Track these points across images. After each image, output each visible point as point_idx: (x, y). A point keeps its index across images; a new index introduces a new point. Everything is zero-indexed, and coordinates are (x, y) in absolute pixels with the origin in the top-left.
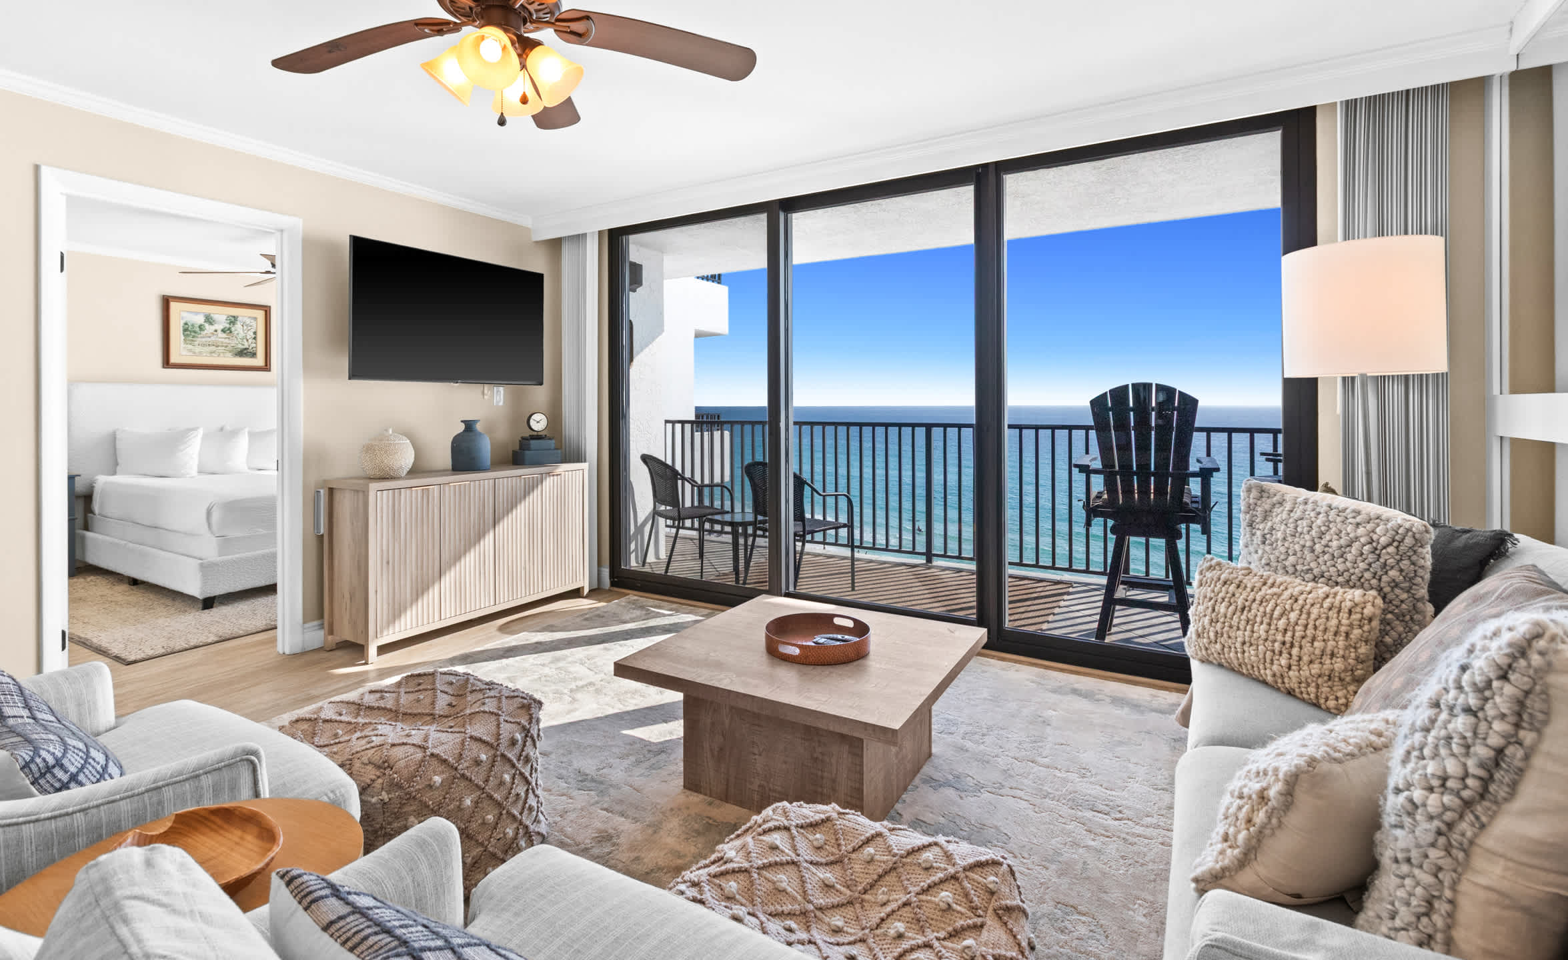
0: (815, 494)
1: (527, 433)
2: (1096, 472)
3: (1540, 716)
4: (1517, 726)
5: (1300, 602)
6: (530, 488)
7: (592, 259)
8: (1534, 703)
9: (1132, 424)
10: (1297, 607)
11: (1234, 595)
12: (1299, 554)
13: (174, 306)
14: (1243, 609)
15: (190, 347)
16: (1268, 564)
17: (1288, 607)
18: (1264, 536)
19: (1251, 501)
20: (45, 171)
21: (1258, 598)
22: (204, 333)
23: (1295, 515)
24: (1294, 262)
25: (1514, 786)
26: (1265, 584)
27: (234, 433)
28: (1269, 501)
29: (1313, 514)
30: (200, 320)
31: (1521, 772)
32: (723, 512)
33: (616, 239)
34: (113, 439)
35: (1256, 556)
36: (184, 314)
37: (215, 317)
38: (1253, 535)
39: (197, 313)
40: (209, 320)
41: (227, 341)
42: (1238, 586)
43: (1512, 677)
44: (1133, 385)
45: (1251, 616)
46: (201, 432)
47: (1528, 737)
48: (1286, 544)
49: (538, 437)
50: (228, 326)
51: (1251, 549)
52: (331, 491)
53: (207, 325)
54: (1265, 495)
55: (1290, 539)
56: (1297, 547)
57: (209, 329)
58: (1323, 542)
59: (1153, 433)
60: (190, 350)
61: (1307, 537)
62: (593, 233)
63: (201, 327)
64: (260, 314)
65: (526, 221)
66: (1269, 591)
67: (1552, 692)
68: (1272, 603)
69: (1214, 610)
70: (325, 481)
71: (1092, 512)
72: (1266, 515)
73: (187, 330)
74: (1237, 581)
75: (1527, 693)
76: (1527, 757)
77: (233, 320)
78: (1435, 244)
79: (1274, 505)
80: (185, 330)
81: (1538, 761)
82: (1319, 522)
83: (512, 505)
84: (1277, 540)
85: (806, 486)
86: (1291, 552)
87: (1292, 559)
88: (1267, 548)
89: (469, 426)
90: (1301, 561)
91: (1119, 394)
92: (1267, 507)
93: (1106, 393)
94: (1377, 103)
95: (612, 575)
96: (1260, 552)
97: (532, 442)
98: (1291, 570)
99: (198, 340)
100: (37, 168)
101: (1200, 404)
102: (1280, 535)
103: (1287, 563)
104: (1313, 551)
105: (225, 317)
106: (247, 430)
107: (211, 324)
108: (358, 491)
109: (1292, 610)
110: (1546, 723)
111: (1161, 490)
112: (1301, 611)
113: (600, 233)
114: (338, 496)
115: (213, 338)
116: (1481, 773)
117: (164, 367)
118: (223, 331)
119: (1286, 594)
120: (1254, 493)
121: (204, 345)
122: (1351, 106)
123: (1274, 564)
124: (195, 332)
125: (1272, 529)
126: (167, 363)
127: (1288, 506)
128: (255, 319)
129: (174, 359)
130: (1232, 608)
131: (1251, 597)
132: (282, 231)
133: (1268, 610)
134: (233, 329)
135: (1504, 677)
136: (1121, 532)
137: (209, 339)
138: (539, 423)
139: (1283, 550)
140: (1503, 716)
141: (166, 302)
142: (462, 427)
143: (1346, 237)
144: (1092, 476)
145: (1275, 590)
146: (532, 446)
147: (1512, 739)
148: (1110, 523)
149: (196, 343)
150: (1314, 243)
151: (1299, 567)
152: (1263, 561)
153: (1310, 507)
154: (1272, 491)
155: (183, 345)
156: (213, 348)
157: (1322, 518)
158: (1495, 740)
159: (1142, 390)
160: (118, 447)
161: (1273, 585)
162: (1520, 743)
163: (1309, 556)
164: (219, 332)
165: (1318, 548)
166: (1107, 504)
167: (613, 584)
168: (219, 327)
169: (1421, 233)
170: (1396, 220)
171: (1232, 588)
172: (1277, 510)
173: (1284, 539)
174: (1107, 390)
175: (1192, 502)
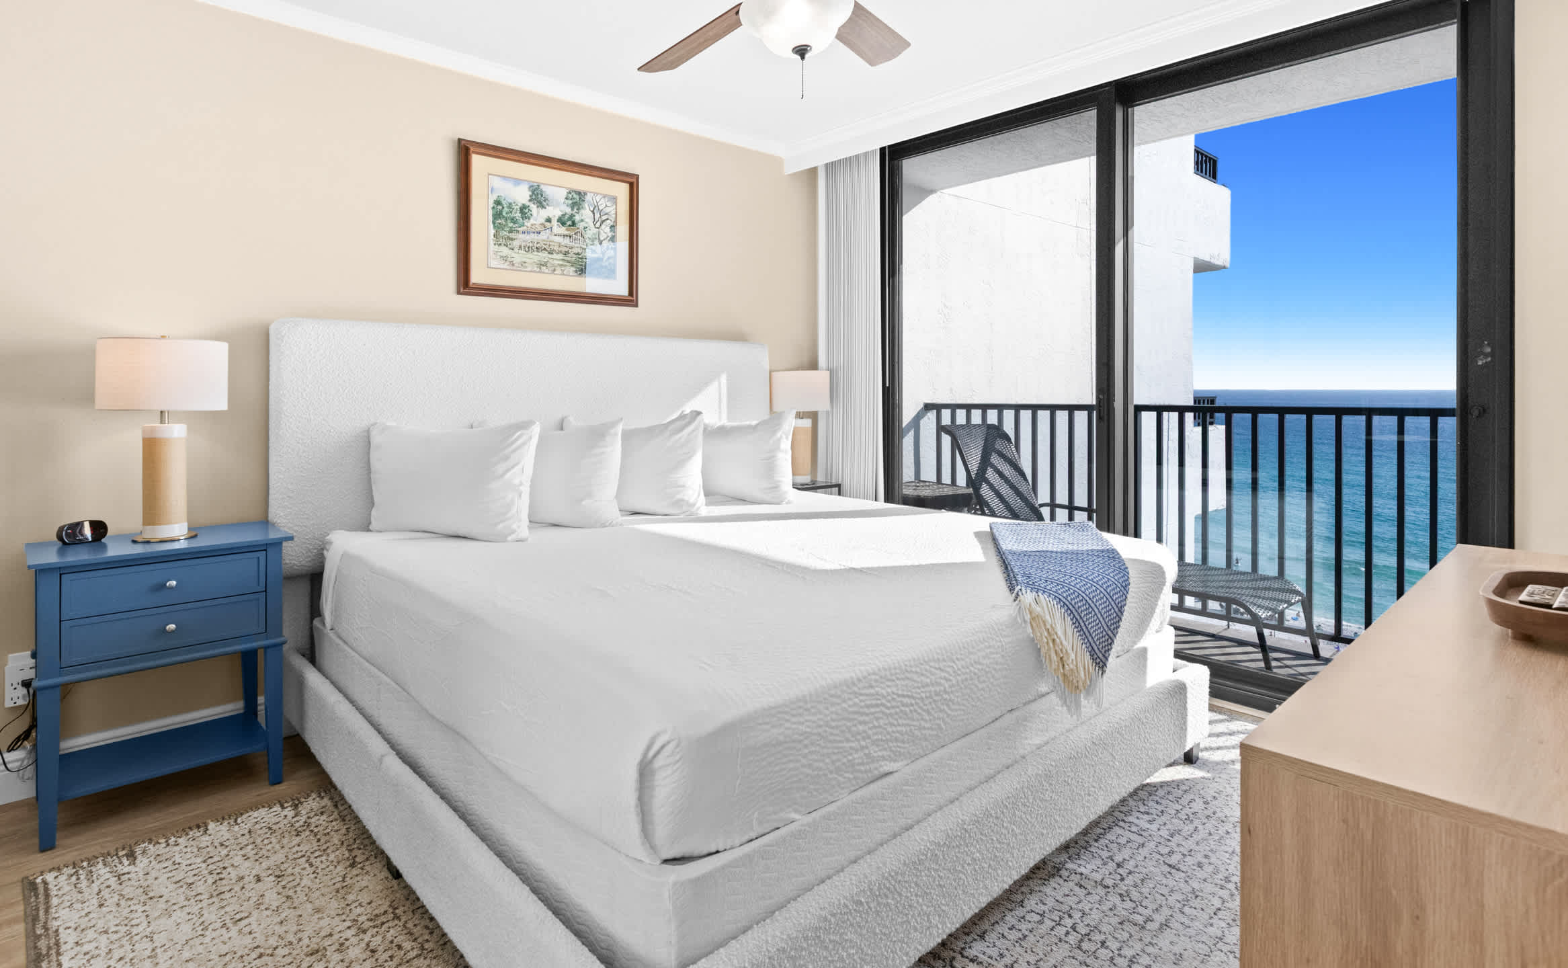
13: (478, 162)
15: (505, 251)
22: (528, 223)
27: (598, 434)
30: (521, 195)
34: (366, 442)
36: (496, 182)
37: (548, 190)
39: (517, 182)
40: (538, 197)
41: (567, 241)
46: (536, 430)
50: (568, 210)
53: (533, 207)
57: (538, 215)
60: (504, 258)
63: (524, 210)
64: (622, 190)
73: (500, 212)
77: (577, 199)
80: (497, 215)
99: (521, 239)
105: (564, 193)
106: (620, 428)
107: (541, 205)
115: (544, 236)
117: (459, 293)
118: (562, 221)
121: (529, 249)
124: (513, 220)
126: (465, 284)
128: (614, 200)
129: (476, 277)
134: (577, 218)
137: (534, 237)
141: (464, 151)
149: (516, 243)
155: (493, 248)
156: (543, 256)
160: (375, 464)
164: (555, 222)
168: (554, 212)
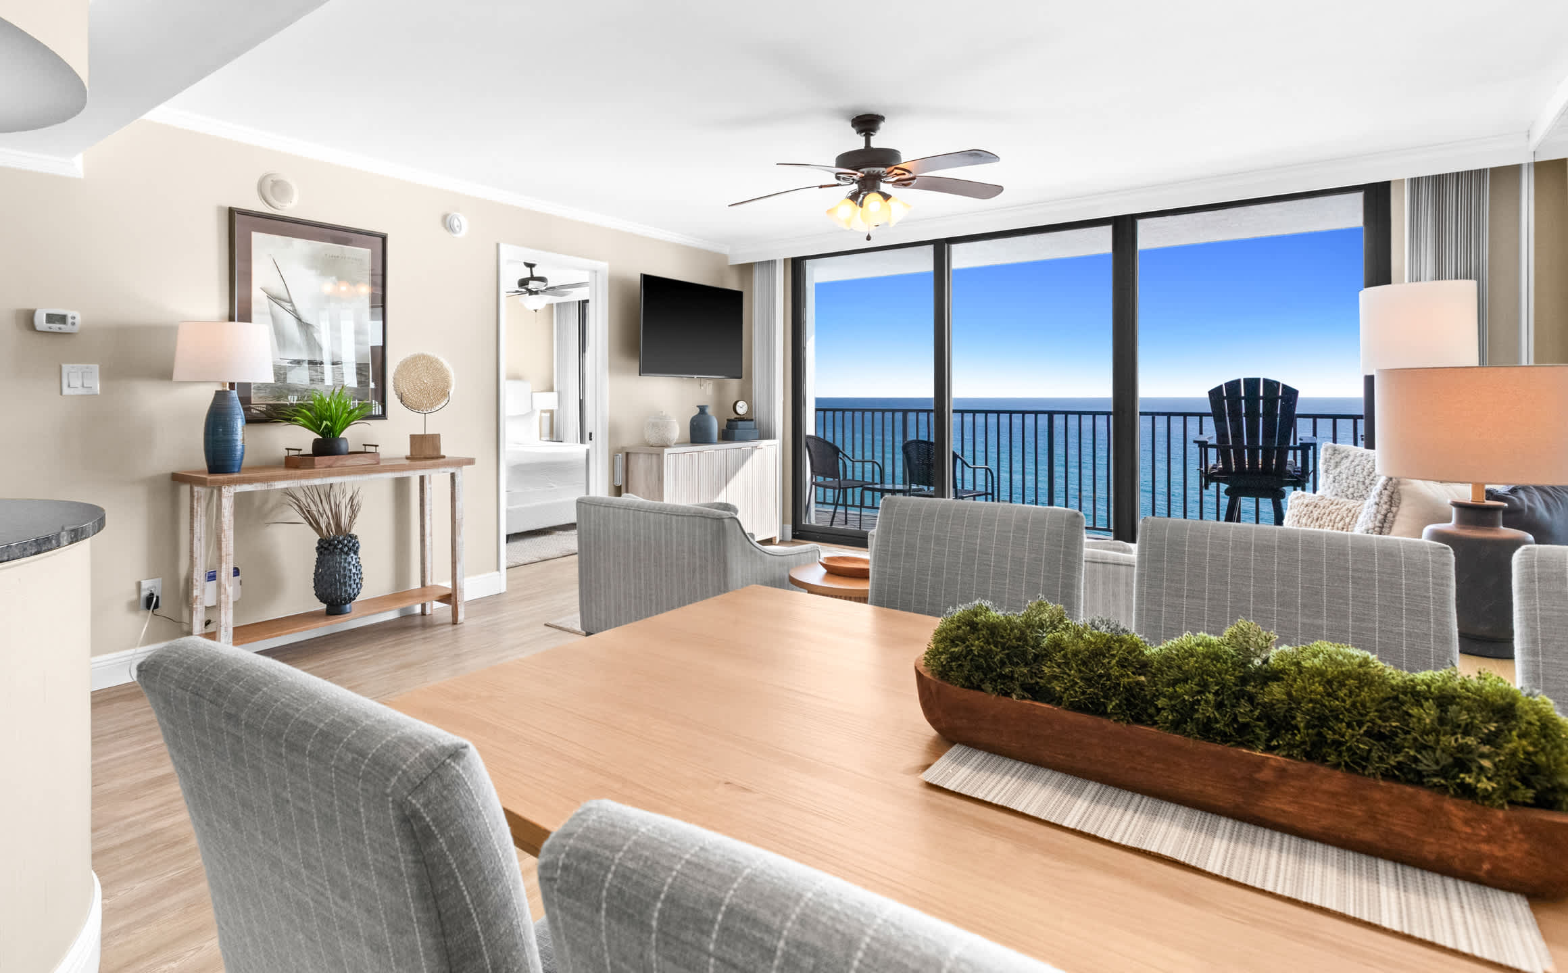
0: (965, 466)
1: (733, 416)
2: (1212, 446)
3: (1398, 501)
4: (1391, 506)
5: (1353, 511)
6: (746, 456)
7: (780, 280)
8: (1395, 496)
9: (1244, 411)
10: (1350, 515)
11: (1312, 512)
12: (1356, 486)
14: (1317, 520)
16: (1336, 495)
17: (1345, 516)
18: (1334, 478)
19: (1328, 456)
20: (503, 247)
21: (1327, 512)
23: (1354, 464)
24: (1369, 296)
25: (1391, 527)
26: (1332, 504)
28: (1340, 456)
29: (1365, 462)
31: (1392, 522)
32: (873, 484)
33: (797, 266)
35: (1329, 491)
38: (1328, 477)
42: (1315, 507)
43: (1388, 488)
44: (1244, 379)
45: (1322, 522)
47: (1394, 509)
48: (1348, 481)
49: (742, 419)
51: (1326, 487)
52: (627, 454)
54: (1337, 452)
55: (1350, 478)
56: (1355, 483)
58: (1371, 478)
59: (1261, 419)
61: (1361, 476)
62: (780, 260)
65: (726, 250)
66: (1335, 507)
67: (1401, 492)
68: (1335, 514)
69: (1299, 522)
70: (623, 448)
71: (1207, 478)
72: (1337, 465)
74: (1314, 504)
75: (1393, 493)
76: (1394, 517)
78: (1469, 287)
79: (1342, 458)
81: (1397, 518)
82: (1368, 466)
83: (736, 470)
84: (1342, 480)
85: (958, 459)
86: (1351, 486)
87: (1351, 490)
88: (1336, 484)
89: (702, 409)
90: (1356, 491)
91: (1233, 386)
92: (1337, 460)
93: (1221, 386)
94: (1439, 181)
95: (794, 529)
96: (1332, 487)
97: (740, 423)
98: (1350, 496)
100: (498, 245)
101: (1300, 395)
102: (1344, 476)
103: (1348, 493)
104: (1364, 483)
108: (651, 454)
109: (1347, 516)
110: (1399, 503)
111: (1267, 459)
112: (1353, 517)
113: (785, 260)
114: (632, 458)
116: (1380, 525)
119: (1345, 508)
120: (1330, 451)
122: (1416, 183)
123: (1340, 494)
125: (1340, 473)
127: (1351, 458)
130: (1310, 520)
131: (1323, 511)
132: (596, 272)
133: (1333, 518)
135: (1385, 489)
136: (1234, 494)
138: (742, 408)
139: (1346, 485)
140: (1386, 503)
142: (698, 410)
143: (1411, 280)
144: (1209, 449)
145: (1338, 506)
146: (739, 427)
147: (1389, 511)
148: (1224, 487)
150: (1389, 282)
151: (1355, 495)
152: (1334, 493)
153: (1364, 457)
154: (1342, 450)
157: (1370, 464)
158: (1383, 512)
159: (1252, 383)
161: (1337, 504)
162: (1391, 512)
163: (1361, 487)
165: (1367, 482)
166: (1221, 472)
167: (794, 537)
169: (1467, 278)
170: (1450, 267)
171: (1311, 508)
172: (1344, 461)
173: (1347, 478)
174: (1223, 383)
175: (1295, 471)
